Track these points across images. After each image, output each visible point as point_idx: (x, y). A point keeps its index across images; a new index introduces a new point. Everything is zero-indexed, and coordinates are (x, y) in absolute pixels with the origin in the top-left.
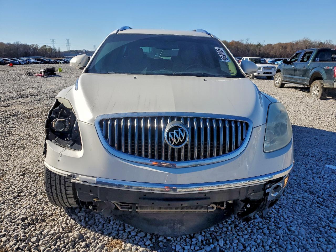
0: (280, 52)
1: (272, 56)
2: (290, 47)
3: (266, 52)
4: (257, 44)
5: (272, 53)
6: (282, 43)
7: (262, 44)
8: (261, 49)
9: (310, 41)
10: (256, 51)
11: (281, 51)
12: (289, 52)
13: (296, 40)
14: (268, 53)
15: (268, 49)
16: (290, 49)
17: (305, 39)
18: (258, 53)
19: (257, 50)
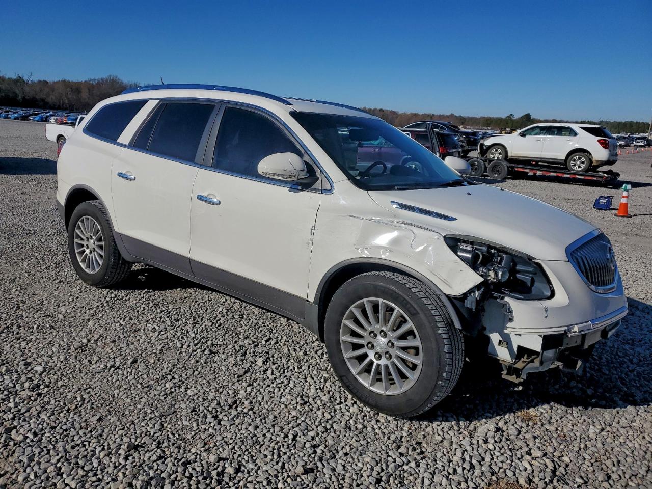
0: (68, 99)
1: (52, 105)
2: (87, 91)
3: (37, 97)
4: (14, 78)
5: (52, 99)
6: (69, 82)
7: (25, 78)
8: (27, 89)
9: (122, 82)
10: (14, 93)
11: (70, 96)
12: (87, 100)
13: (96, 78)
14: (43, 100)
15: (41, 90)
16: (88, 95)
17: (111, 78)
18: (20, 97)
19: (17, 91)
